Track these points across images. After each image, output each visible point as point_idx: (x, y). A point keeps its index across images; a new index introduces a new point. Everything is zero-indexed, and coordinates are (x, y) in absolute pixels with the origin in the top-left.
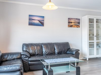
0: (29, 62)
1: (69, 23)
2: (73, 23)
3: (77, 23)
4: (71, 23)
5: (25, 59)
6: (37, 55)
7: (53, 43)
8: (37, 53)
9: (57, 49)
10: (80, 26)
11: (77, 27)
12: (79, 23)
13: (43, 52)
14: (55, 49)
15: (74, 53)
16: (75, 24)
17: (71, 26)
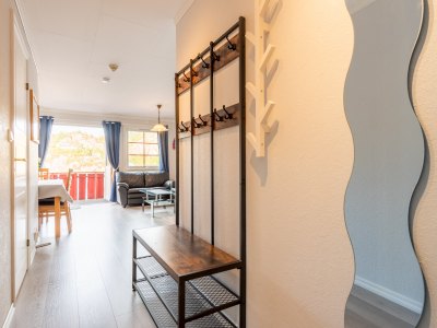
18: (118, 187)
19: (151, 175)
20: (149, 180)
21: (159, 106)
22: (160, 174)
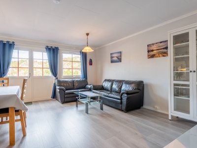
1: (149, 51)
2: (155, 51)
3: (164, 49)
4: (152, 51)
11: (164, 56)
12: (166, 48)
16: (159, 52)
17: (153, 56)
18: (58, 90)
19: (77, 81)
20: (76, 85)
21: (88, 34)
22: (83, 80)
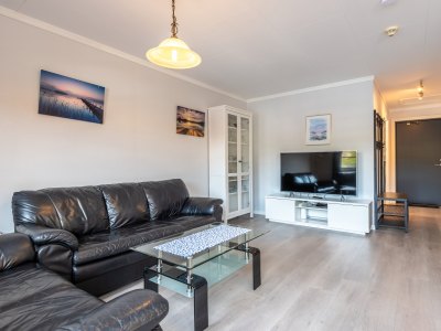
0: (75, 269)
2: (189, 124)
3: (199, 123)
5: (57, 259)
6: (90, 232)
7: (140, 184)
8: (86, 225)
9: (155, 201)
10: (205, 132)
11: (199, 136)
12: (202, 124)
13: (108, 219)
14: (148, 204)
15: (212, 210)
16: (193, 127)
17: (184, 131)
